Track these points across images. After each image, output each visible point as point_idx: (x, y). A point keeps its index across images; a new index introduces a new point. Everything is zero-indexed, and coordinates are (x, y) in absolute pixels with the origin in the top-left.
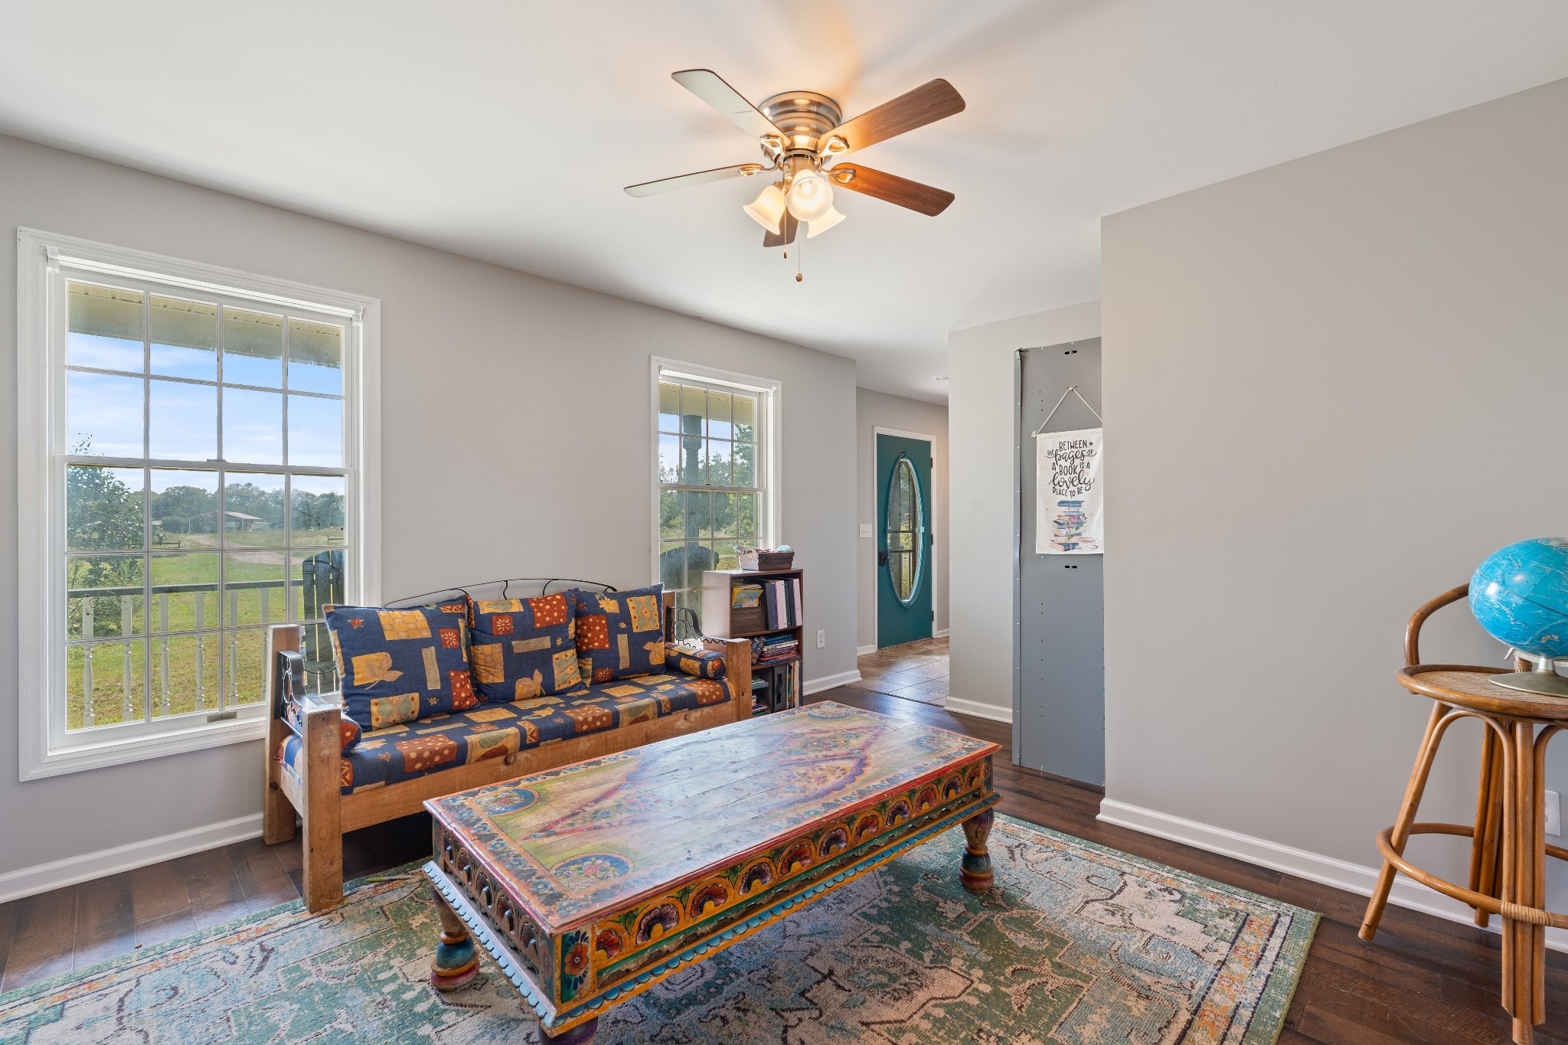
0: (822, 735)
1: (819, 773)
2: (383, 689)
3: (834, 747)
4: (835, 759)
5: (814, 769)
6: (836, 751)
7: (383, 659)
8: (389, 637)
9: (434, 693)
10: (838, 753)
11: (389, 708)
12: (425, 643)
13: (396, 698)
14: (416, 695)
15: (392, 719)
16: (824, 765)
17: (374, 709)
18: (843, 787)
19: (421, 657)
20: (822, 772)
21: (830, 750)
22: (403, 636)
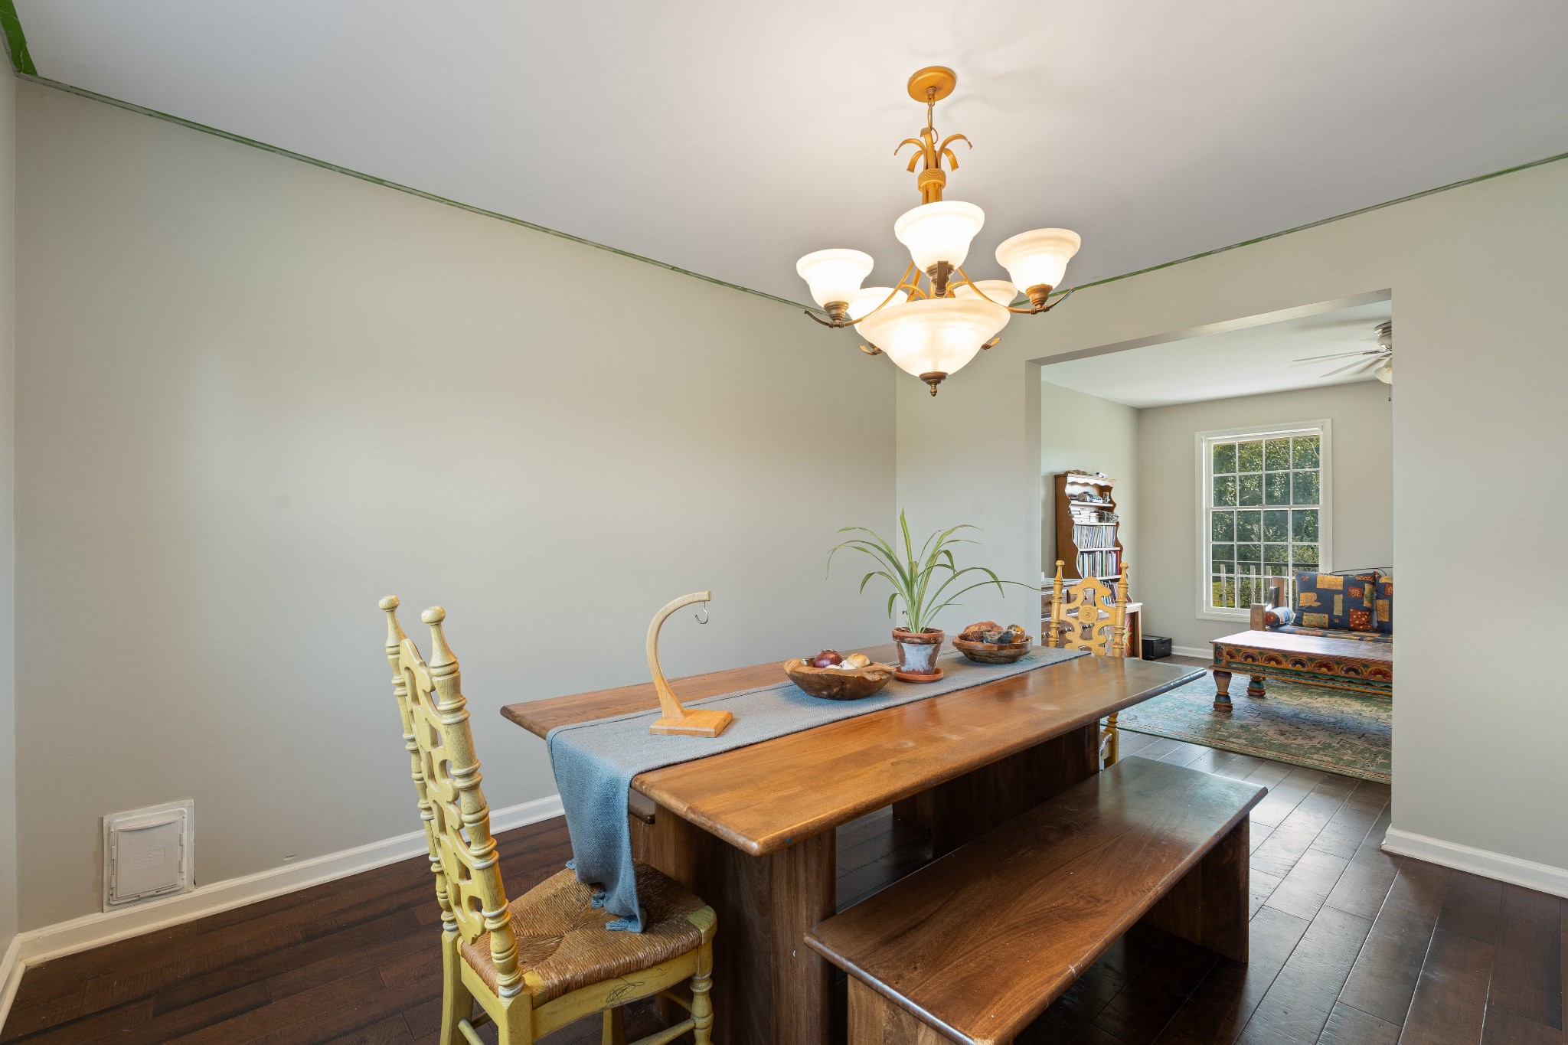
2: (1310, 609)
7: (1313, 596)
8: (1318, 586)
9: (1337, 617)
11: (1311, 618)
12: (1338, 592)
13: (1315, 615)
14: (1327, 616)
15: (1313, 624)
17: (1304, 617)
19: (1333, 598)
22: (1326, 587)
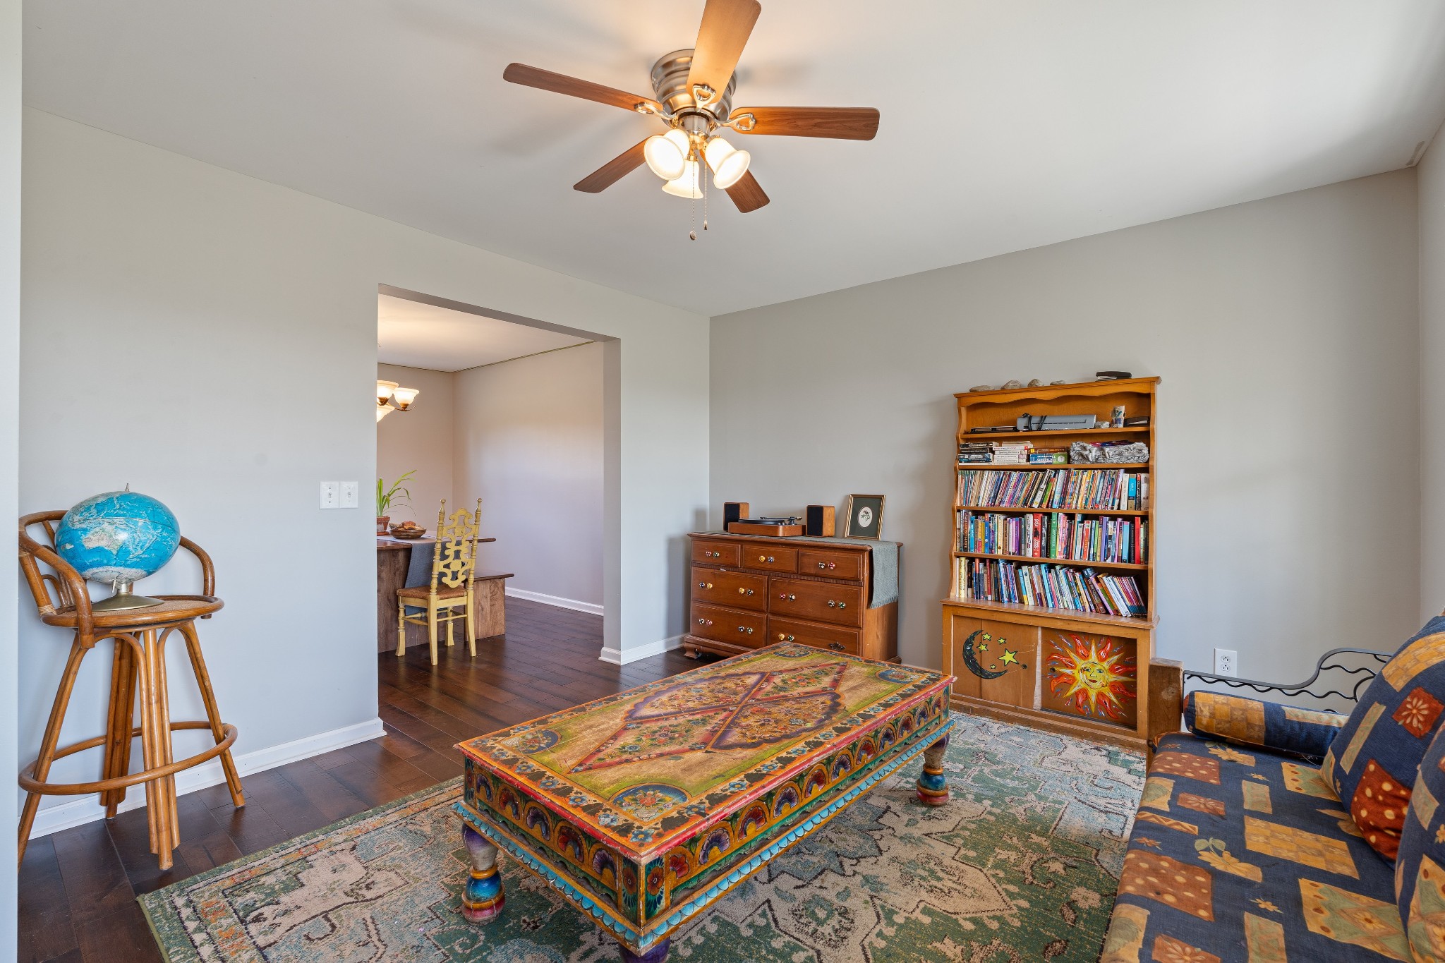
0: (667, 749)
1: (676, 703)
3: (656, 732)
4: (658, 716)
5: (680, 705)
6: (654, 726)
10: (653, 724)
16: (670, 710)
18: (656, 694)
20: (673, 703)
21: (661, 728)
